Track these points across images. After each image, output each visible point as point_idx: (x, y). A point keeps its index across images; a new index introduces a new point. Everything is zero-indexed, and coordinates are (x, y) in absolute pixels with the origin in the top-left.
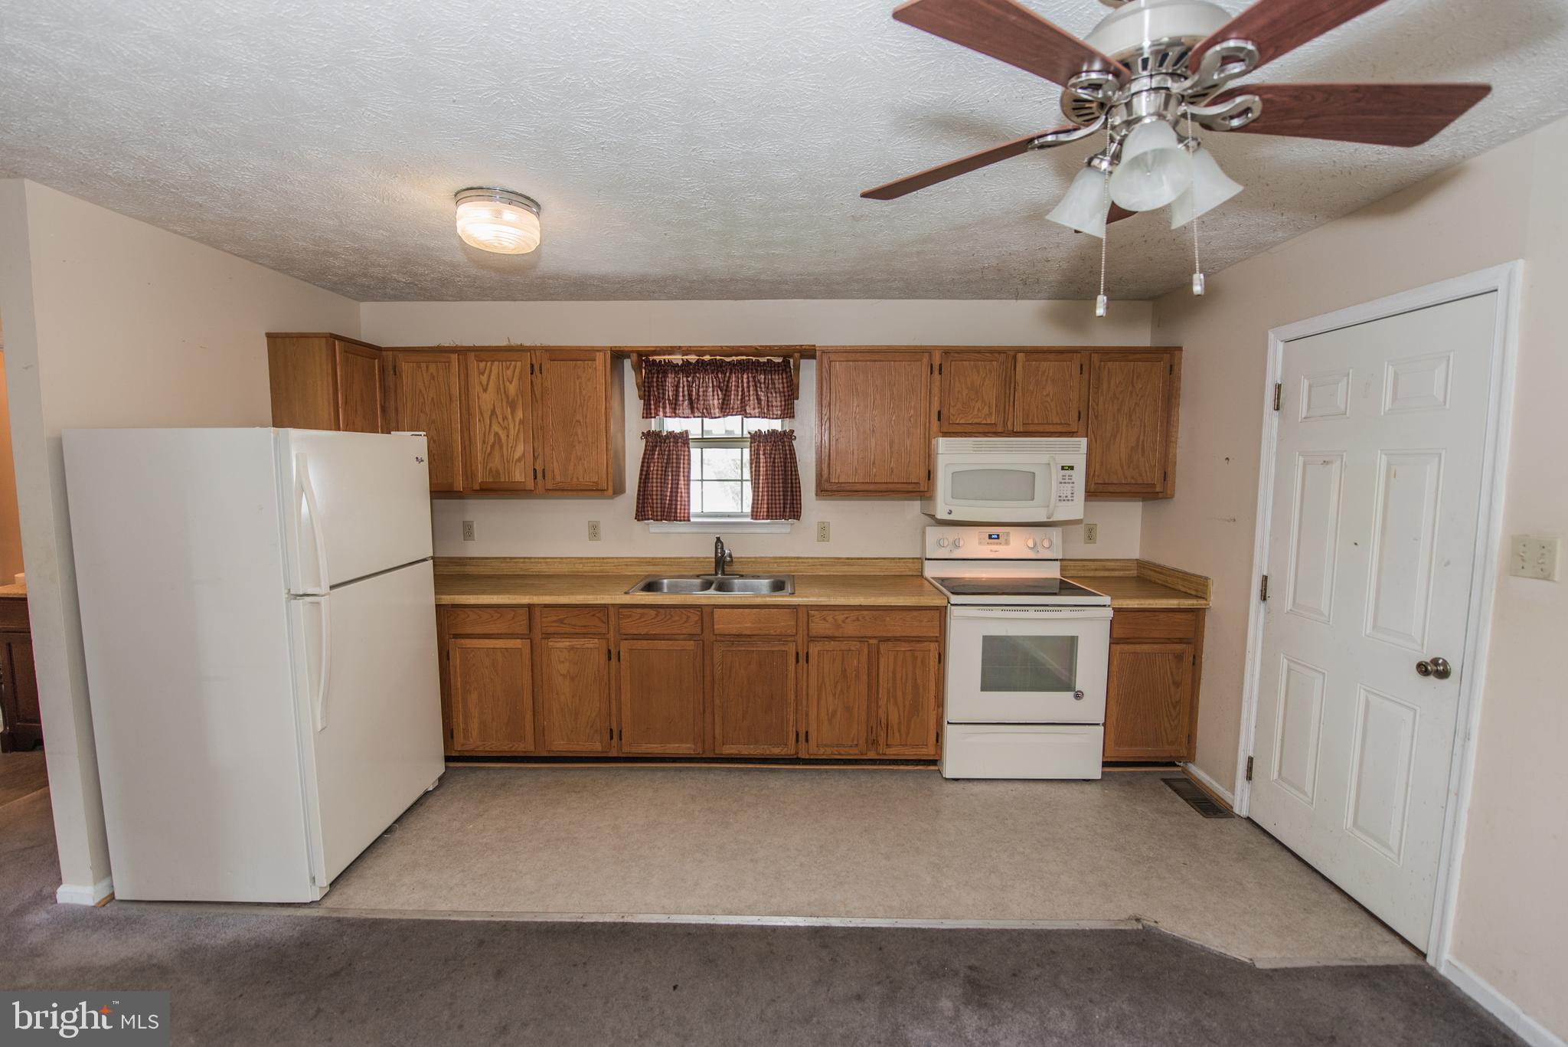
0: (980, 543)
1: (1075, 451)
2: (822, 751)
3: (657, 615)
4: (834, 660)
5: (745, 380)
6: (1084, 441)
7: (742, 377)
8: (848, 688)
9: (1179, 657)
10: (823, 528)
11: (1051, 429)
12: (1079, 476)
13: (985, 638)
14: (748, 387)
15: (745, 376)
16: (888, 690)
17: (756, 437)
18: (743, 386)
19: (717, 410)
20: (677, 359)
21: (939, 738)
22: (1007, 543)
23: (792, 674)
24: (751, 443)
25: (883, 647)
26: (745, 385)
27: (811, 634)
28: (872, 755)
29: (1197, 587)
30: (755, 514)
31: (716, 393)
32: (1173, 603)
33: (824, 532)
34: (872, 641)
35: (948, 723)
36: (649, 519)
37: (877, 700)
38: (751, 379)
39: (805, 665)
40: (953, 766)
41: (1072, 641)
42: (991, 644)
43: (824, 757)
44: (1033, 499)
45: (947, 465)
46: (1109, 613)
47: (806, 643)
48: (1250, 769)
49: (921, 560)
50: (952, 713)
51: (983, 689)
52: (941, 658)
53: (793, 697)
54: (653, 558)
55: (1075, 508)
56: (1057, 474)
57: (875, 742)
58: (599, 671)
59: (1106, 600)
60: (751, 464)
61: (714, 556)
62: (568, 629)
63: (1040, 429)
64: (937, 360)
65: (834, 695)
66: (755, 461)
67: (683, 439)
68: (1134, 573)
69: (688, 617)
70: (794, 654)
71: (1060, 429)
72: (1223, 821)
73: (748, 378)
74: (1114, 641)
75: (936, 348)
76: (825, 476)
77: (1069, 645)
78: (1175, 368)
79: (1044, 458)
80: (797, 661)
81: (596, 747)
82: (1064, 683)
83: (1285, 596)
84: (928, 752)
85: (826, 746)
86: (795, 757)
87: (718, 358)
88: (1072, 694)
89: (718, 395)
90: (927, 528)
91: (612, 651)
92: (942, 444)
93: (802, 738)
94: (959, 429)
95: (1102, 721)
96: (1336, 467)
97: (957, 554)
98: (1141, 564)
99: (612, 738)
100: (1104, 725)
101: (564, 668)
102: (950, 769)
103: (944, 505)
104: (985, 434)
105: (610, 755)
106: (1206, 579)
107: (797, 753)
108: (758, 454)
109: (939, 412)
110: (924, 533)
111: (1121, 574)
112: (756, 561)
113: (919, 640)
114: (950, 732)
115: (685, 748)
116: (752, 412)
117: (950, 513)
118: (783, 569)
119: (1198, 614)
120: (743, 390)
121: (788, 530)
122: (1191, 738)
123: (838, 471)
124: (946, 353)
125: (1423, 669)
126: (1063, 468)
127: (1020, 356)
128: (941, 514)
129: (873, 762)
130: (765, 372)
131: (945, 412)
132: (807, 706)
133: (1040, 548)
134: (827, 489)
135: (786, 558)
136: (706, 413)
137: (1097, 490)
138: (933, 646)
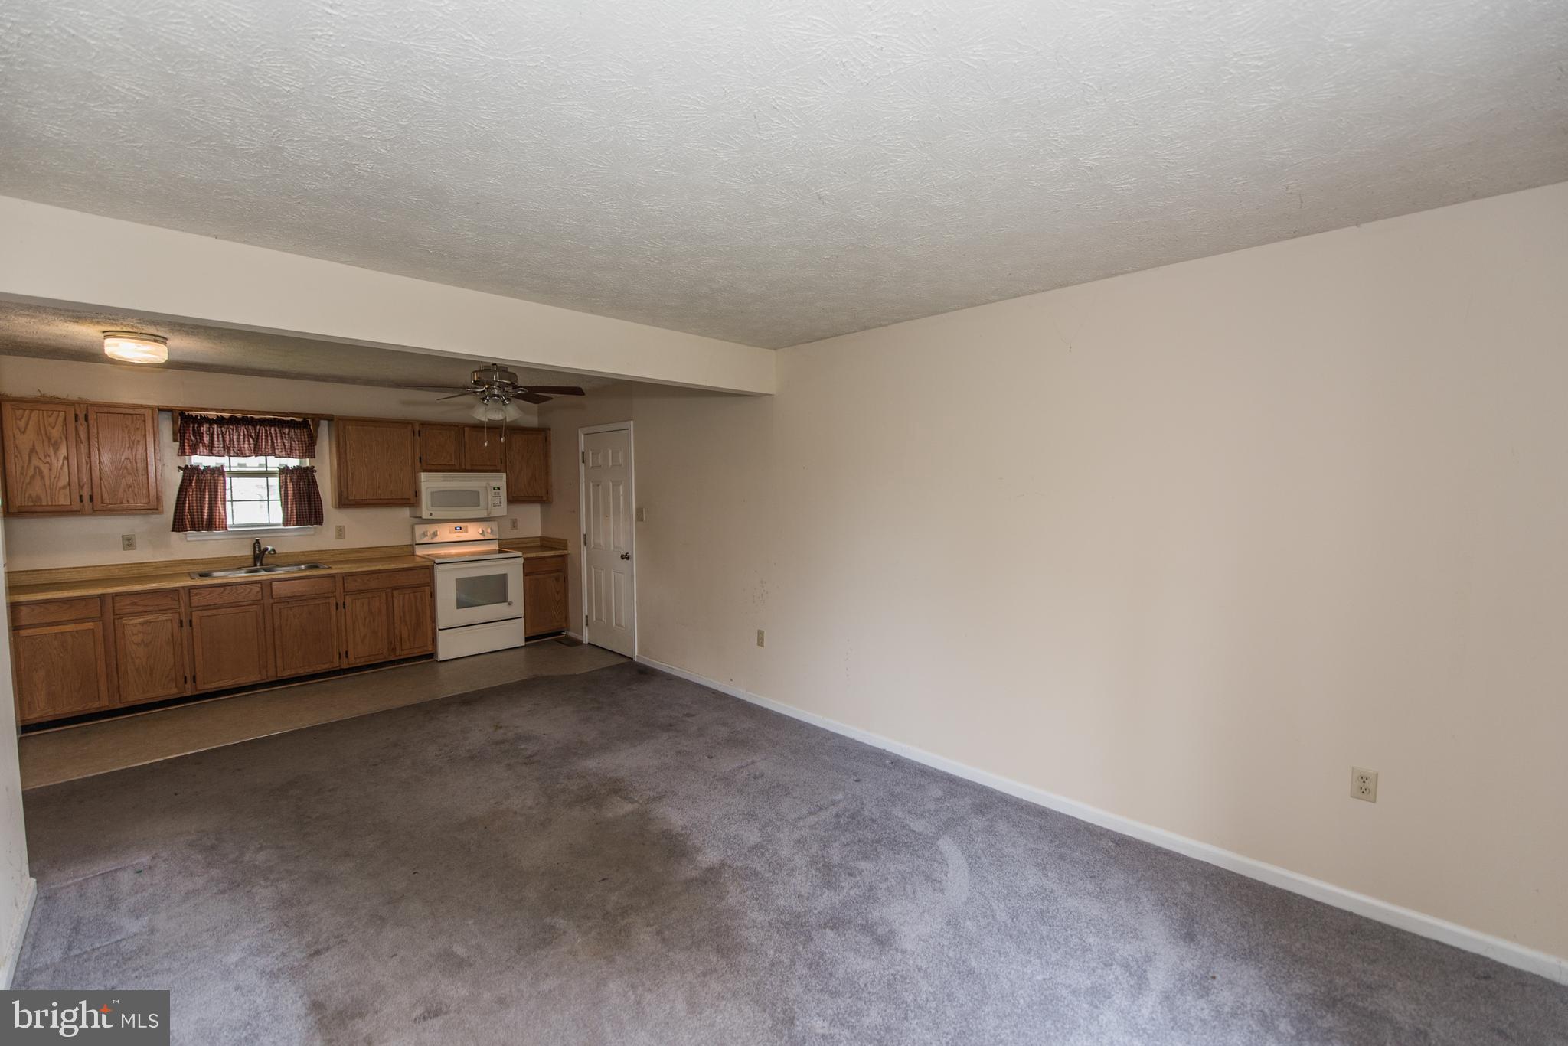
0: (450, 533)
1: (500, 480)
2: (358, 661)
3: (224, 590)
4: (363, 604)
5: (273, 432)
6: (504, 475)
7: (270, 430)
8: (374, 620)
9: (557, 579)
10: (340, 530)
11: (488, 468)
12: (503, 493)
13: (457, 580)
14: (276, 437)
15: (273, 429)
16: (401, 618)
17: (284, 471)
18: (271, 436)
19: (247, 452)
20: (212, 415)
21: (434, 640)
22: (467, 532)
23: (334, 618)
24: (280, 475)
25: (396, 593)
26: (273, 435)
27: (346, 590)
28: (392, 658)
29: (562, 544)
30: (286, 523)
31: (246, 439)
32: (552, 553)
33: (340, 532)
34: (388, 590)
35: (439, 630)
36: (187, 530)
37: (394, 624)
38: (278, 432)
39: (343, 610)
40: (443, 654)
41: (504, 577)
42: (460, 582)
43: (360, 665)
44: (479, 505)
45: (427, 488)
46: (522, 560)
47: (343, 597)
48: (587, 621)
49: (412, 546)
50: (441, 623)
51: (458, 608)
52: (433, 595)
53: (335, 631)
54: (192, 560)
55: (502, 509)
56: (491, 493)
57: (394, 649)
58: (172, 636)
59: (520, 554)
60: (280, 489)
61: (252, 554)
62: (141, 609)
63: (481, 468)
64: (417, 428)
65: (364, 625)
66: (283, 486)
67: (219, 472)
68: (539, 544)
69: (251, 589)
70: (335, 604)
71: (491, 468)
72: (579, 647)
73: (275, 430)
74: (525, 574)
75: (418, 421)
76: (345, 494)
77: (503, 579)
78: (548, 439)
79: (484, 484)
80: (337, 608)
81: (173, 692)
82: (502, 597)
83: (592, 542)
84: (429, 649)
85: (359, 658)
86: (338, 668)
87: (249, 416)
88: (506, 604)
89: (249, 444)
90: (416, 526)
91: (184, 620)
92: (423, 476)
93: (344, 655)
94: (433, 468)
95: (523, 615)
96: (600, 487)
97: (435, 541)
98: (541, 538)
99: (186, 682)
100: (524, 617)
101: (137, 639)
102: (442, 656)
103: (426, 510)
104: (449, 471)
105: (185, 695)
106: (566, 540)
107: (340, 666)
108: (286, 482)
109: (420, 459)
110: (413, 529)
111: (532, 544)
112: (287, 555)
113: (417, 586)
114: (441, 635)
115: (255, 678)
116: (280, 454)
117: (431, 514)
118: (316, 558)
119: (563, 557)
120: (272, 439)
121: (312, 533)
122: (566, 619)
123: (354, 492)
124: (422, 424)
125: (623, 557)
126: (494, 489)
127: (466, 428)
128: (425, 515)
129: (392, 663)
130: (289, 427)
131: (423, 458)
132: (346, 635)
133: (486, 534)
134: (344, 502)
135: (312, 551)
136: (240, 453)
137: (513, 499)
138: (427, 589)
